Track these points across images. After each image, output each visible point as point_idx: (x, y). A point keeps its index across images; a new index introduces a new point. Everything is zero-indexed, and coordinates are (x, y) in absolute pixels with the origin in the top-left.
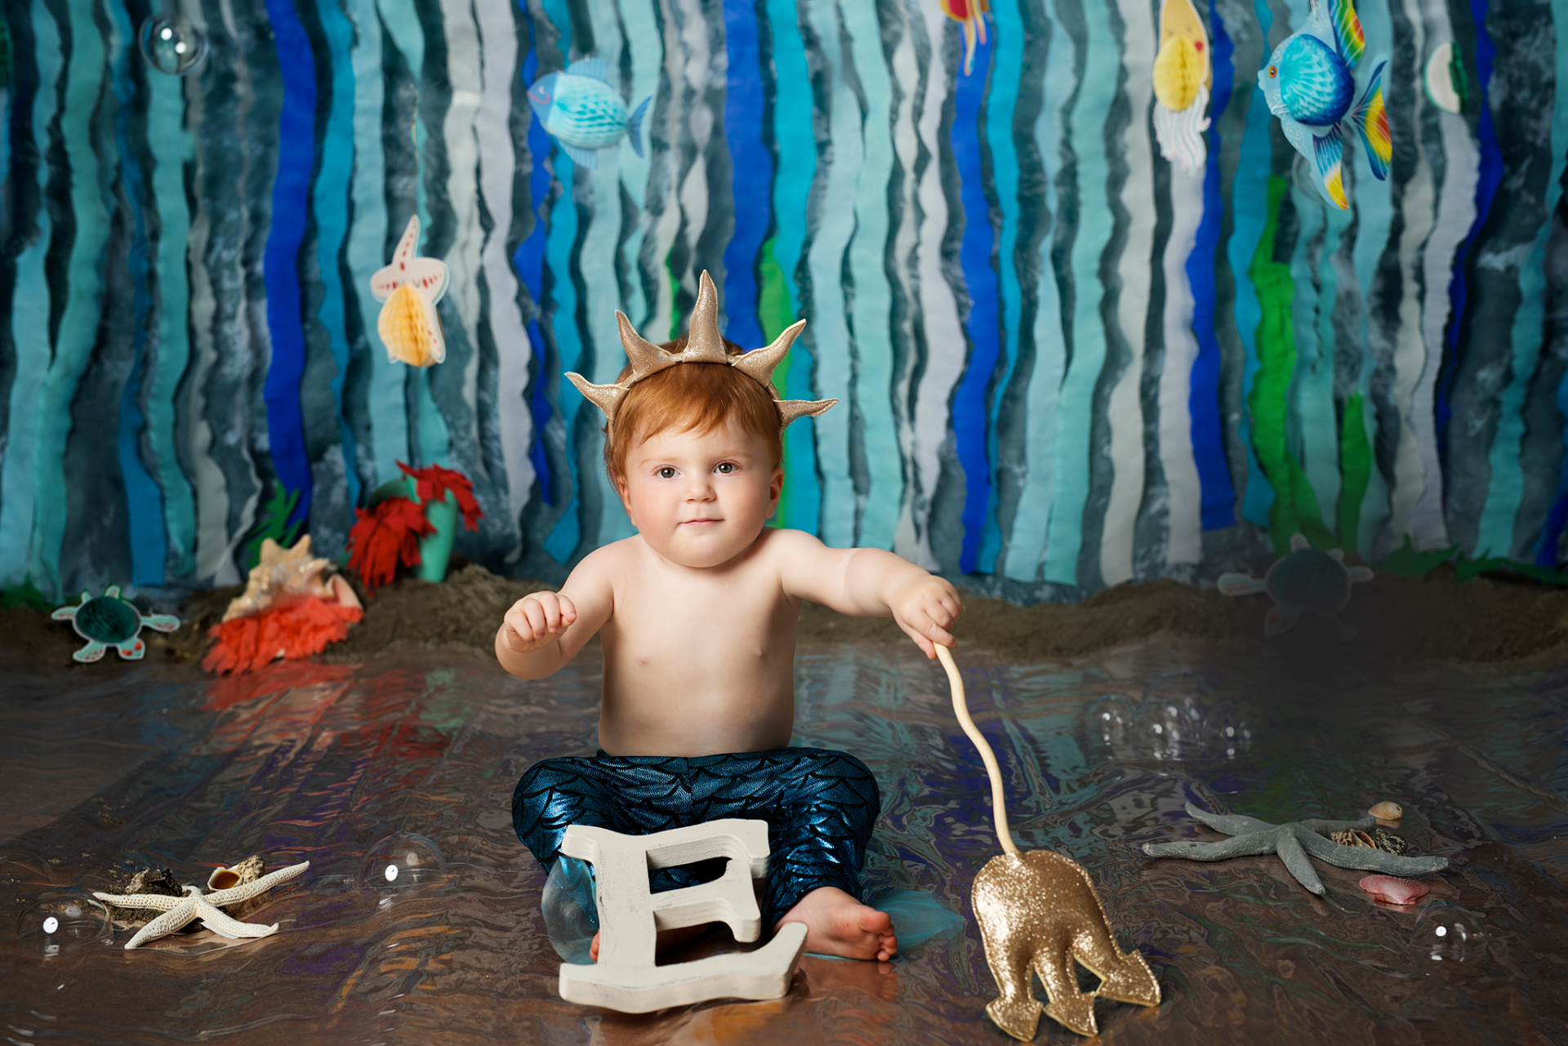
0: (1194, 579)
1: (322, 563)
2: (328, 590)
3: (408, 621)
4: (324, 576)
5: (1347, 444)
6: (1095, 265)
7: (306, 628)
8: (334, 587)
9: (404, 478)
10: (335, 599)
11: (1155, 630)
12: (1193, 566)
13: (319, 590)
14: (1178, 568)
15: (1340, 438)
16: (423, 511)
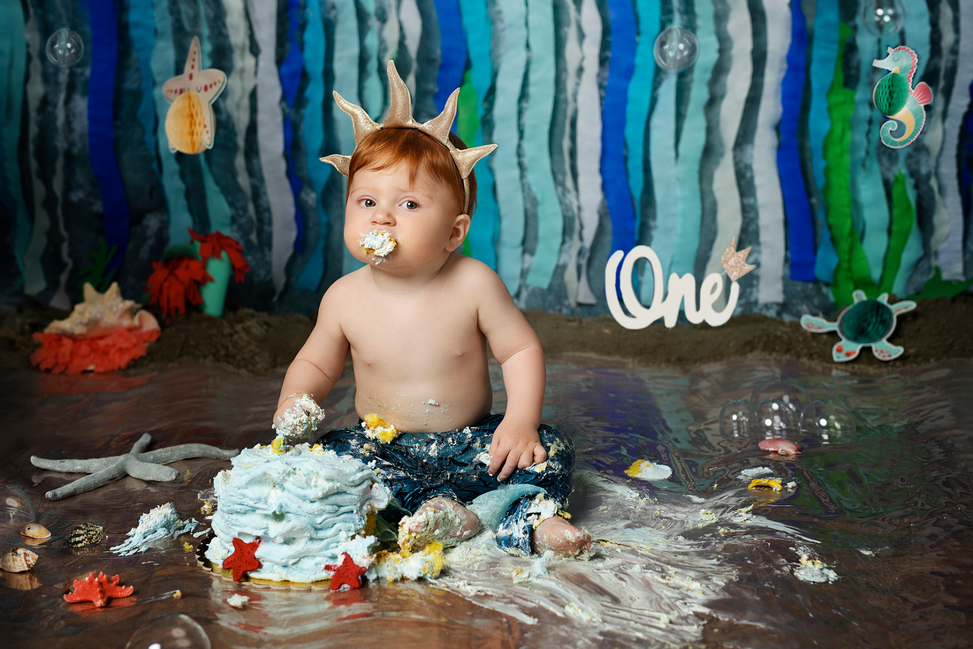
0: (779, 314)
1: (129, 303)
2: (136, 322)
3: (192, 343)
4: (132, 312)
5: (896, 212)
6: (708, 76)
7: (113, 351)
8: (140, 319)
9: (192, 243)
10: (140, 327)
11: (751, 351)
12: (778, 304)
13: (126, 322)
14: (767, 306)
15: (890, 209)
16: (204, 266)
